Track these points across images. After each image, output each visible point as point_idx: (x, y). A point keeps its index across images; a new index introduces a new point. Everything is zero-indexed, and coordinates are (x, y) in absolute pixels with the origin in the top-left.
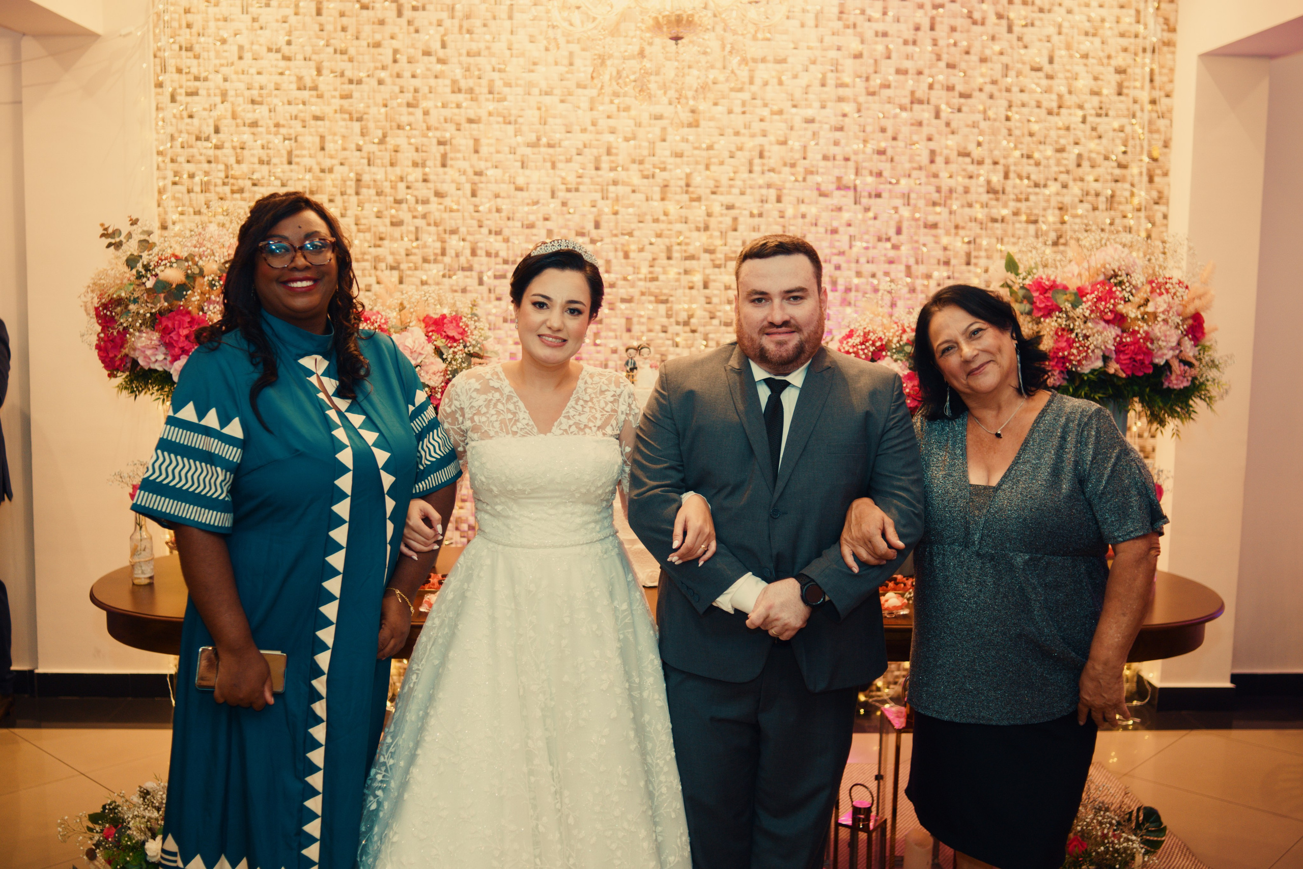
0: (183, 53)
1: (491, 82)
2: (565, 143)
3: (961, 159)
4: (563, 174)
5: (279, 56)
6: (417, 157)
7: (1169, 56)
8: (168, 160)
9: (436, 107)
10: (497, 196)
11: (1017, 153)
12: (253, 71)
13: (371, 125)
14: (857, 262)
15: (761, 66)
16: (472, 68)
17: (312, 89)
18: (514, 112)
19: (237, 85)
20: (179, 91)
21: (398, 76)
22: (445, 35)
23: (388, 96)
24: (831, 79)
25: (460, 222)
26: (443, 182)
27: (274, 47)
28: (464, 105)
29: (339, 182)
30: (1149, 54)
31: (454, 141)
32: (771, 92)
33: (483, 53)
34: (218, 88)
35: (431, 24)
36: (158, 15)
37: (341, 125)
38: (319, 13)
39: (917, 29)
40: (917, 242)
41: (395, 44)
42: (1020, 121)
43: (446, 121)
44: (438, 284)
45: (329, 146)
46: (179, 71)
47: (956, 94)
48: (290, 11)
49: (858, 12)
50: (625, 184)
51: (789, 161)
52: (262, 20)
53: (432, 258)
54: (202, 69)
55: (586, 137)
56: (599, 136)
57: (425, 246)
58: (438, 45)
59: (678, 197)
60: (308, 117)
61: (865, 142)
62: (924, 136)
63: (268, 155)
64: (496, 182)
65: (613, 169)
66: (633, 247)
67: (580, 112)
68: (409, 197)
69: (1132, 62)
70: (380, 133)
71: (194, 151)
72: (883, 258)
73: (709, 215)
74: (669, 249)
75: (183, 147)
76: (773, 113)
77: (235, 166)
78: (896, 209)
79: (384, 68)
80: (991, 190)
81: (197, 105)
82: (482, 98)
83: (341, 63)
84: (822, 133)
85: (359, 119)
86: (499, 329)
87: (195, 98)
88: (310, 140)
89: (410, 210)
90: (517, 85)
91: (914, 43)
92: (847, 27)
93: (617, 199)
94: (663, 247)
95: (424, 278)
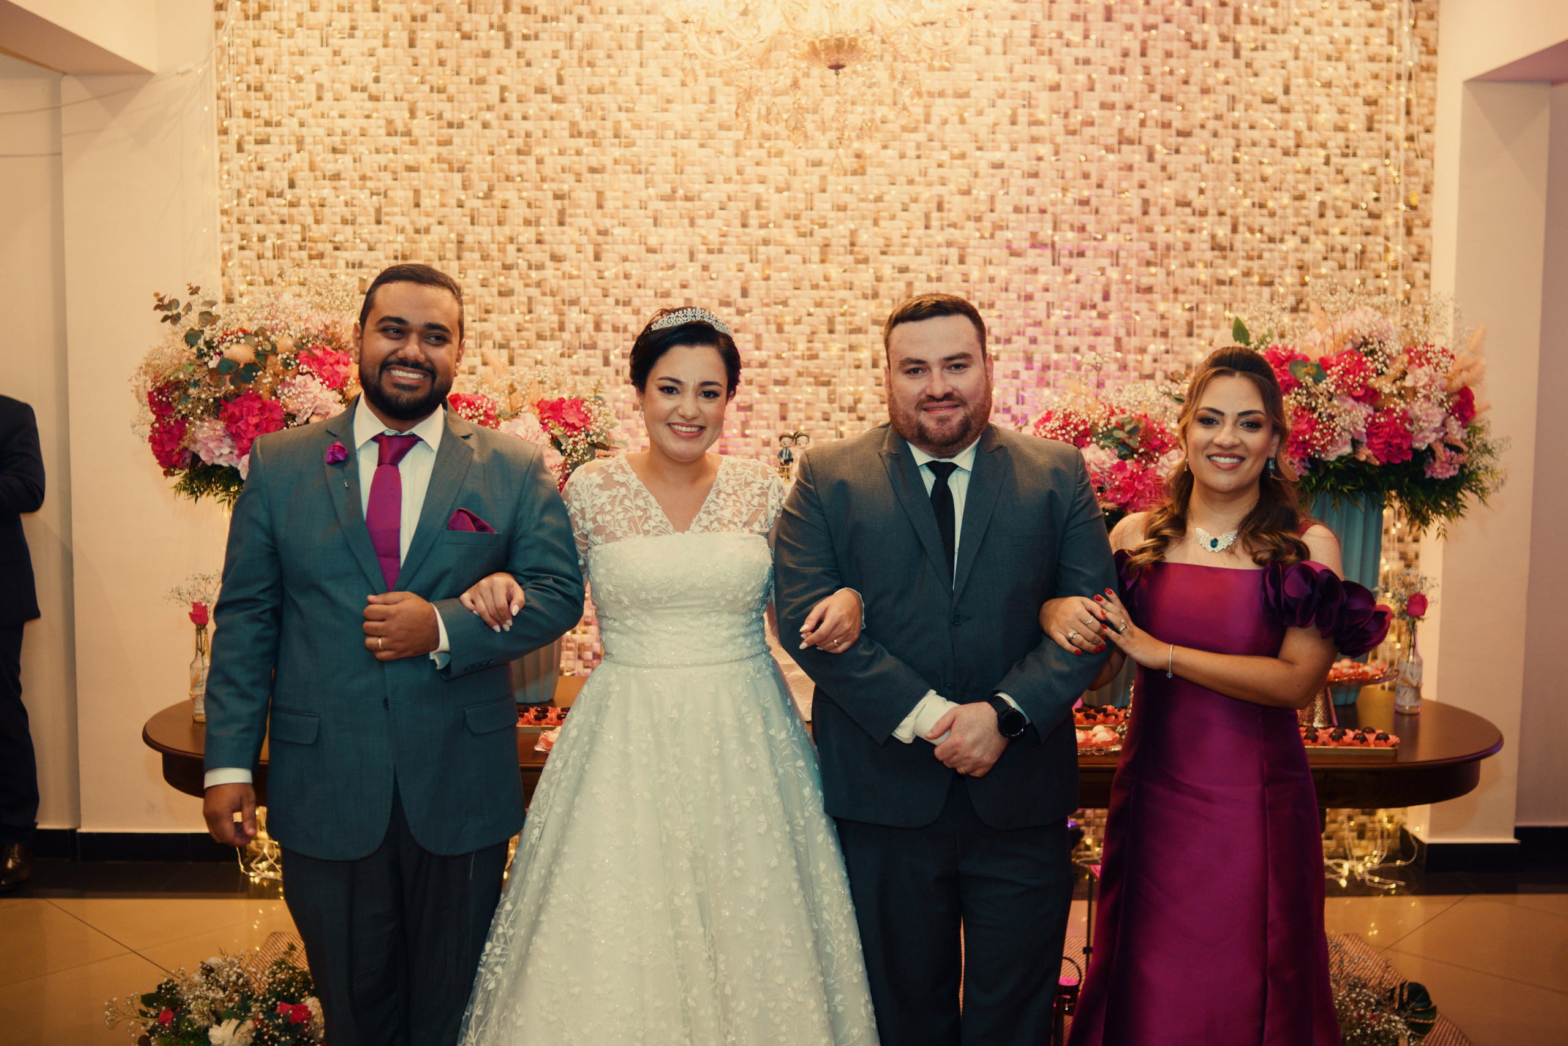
0: (252, 93)
1: (618, 123)
2: (706, 196)
3: (1179, 209)
4: (704, 233)
5: (365, 95)
6: (530, 214)
7: (1429, 84)
8: (234, 220)
9: (552, 154)
10: (625, 259)
11: (1247, 202)
12: (334, 114)
13: (475, 176)
14: (1057, 333)
15: (939, 101)
16: (594, 107)
17: (403, 134)
18: (644, 159)
19: (315, 131)
20: (247, 138)
21: (507, 117)
22: (561, 69)
23: (494, 142)
24: (1023, 116)
25: (581, 291)
26: (561, 243)
27: (359, 85)
28: (585, 151)
29: (436, 245)
30: (1404, 82)
31: (573, 195)
32: (952, 132)
33: (607, 90)
34: (293, 134)
35: (545, 55)
36: (222, 49)
37: (439, 177)
38: (412, 44)
39: (1126, 54)
40: (1128, 309)
41: (503, 80)
42: (1251, 163)
43: (563, 171)
44: (556, 364)
45: (425, 202)
46: (247, 115)
47: (1174, 132)
48: (378, 43)
49: (1054, 35)
50: (778, 243)
51: (972, 215)
52: (345, 54)
53: (548, 334)
54: (274, 112)
55: (730, 188)
56: (746, 187)
57: (539, 320)
58: (554, 80)
59: (841, 259)
60: (400, 168)
61: (1065, 190)
62: (1135, 184)
63: (352, 214)
64: (624, 243)
65: (763, 226)
66: (788, 319)
67: (723, 158)
68: (520, 261)
69: (1384, 91)
70: (485, 186)
71: (266, 209)
72: (1087, 329)
73: (879, 279)
74: (831, 321)
75: (252, 205)
76: (954, 157)
77: (314, 227)
78: (1102, 271)
79: (489, 108)
80: (1216, 246)
81: (269, 154)
82: (606, 143)
83: (439, 104)
84: (1012, 180)
85: (461, 170)
86: (629, 418)
87: (266, 146)
88: (402, 195)
89: (521, 277)
90: (648, 127)
91: (1122, 71)
92: (1042, 53)
93: (768, 262)
94: (824, 318)
95: (539, 357)
